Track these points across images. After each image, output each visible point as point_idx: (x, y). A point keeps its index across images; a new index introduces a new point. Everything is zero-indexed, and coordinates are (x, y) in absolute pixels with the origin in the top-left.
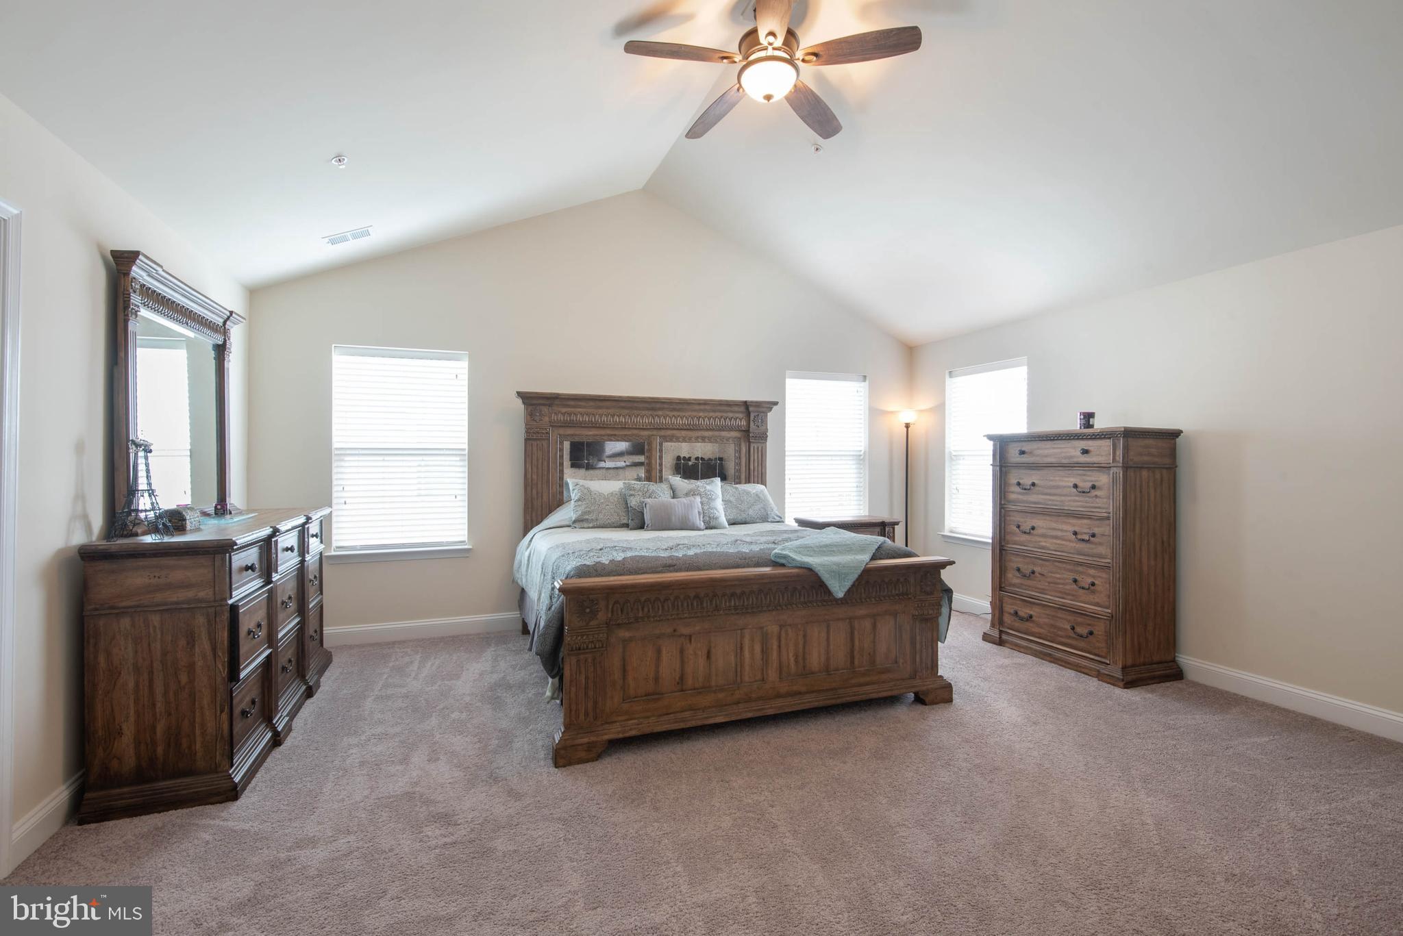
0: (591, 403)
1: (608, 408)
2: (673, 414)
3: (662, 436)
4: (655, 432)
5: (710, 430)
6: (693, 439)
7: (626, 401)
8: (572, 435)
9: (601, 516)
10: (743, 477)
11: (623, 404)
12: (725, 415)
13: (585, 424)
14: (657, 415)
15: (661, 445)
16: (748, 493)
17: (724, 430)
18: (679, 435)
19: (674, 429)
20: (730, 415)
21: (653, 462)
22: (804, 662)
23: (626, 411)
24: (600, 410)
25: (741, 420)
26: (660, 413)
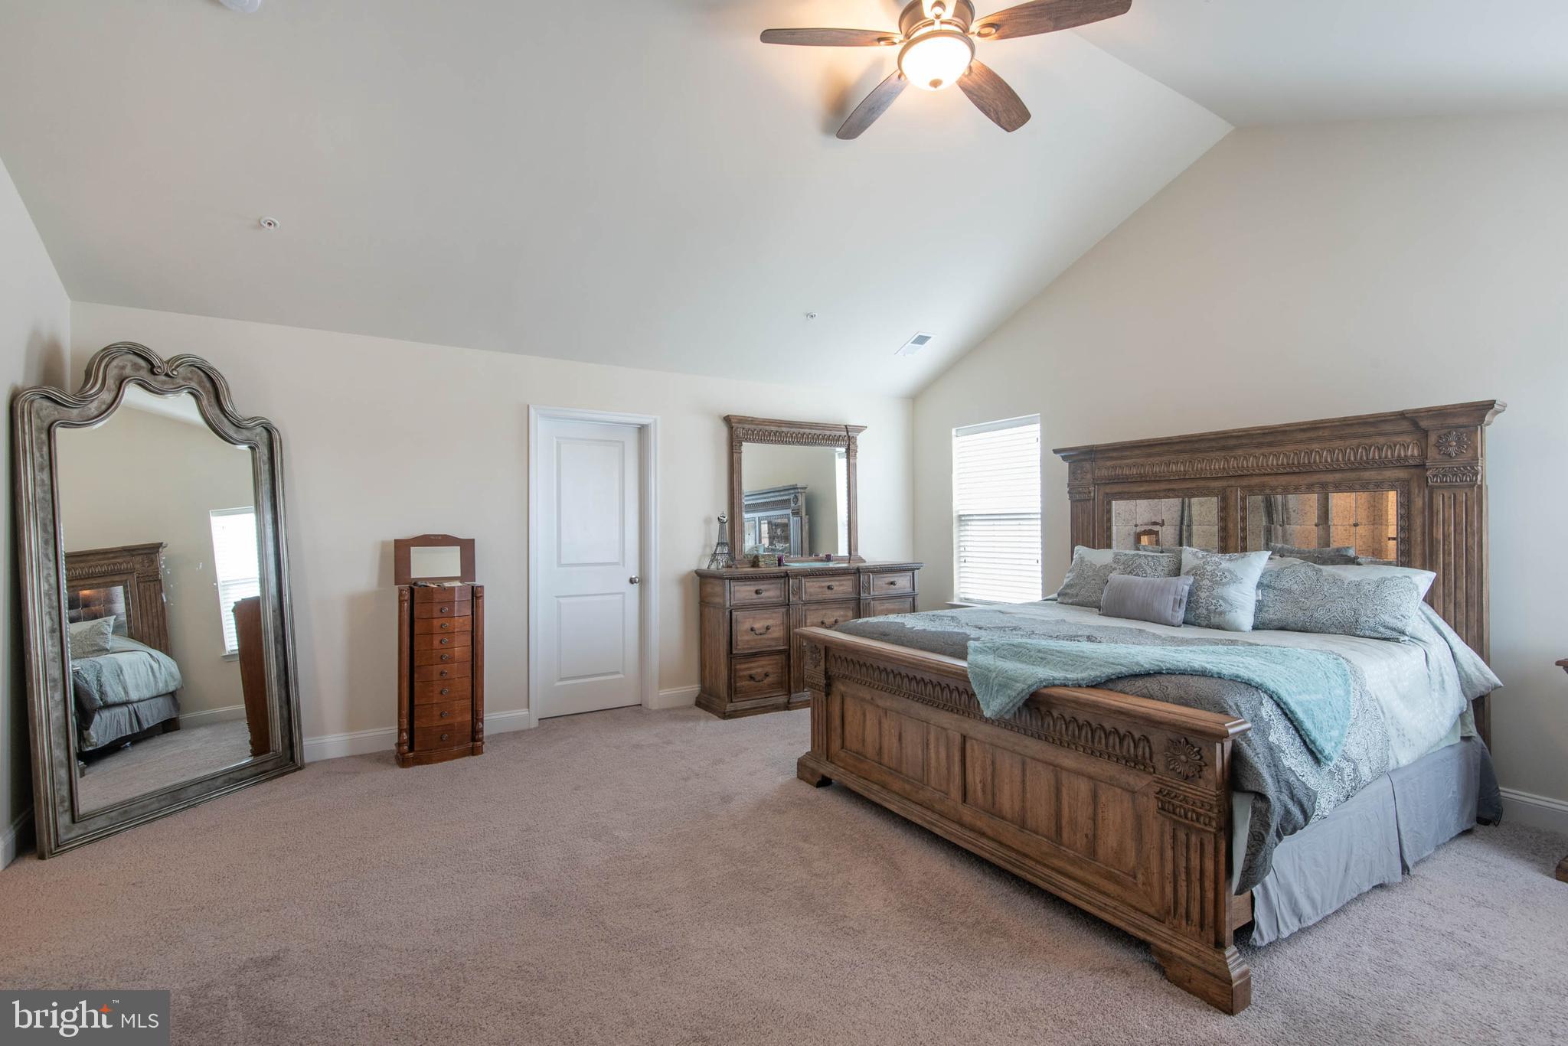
0: (1137, 452)
1: (1160, 455)
2: (1262, 451)
3: (1246, 487)
4: (1232, 482)
5: (1335, 470)
6: (1303, 489)
7: (1177, 443)
8: (1120, 493)
9: (1083, 592)
10: (1417, 551)
11: (1177, 447)
12: (1368, 441)
13: (1132, 478)
14: (1232, 457)
15: (1243, 499)
16: (1336, 581)
17: (1366, 469)
18: (1275, 483)
19: (1264, 474)
20: (1381, 440)
21: (1231, 525)
22: (993, 798)
23: (1187, 456)
24: (1151, 459)
25: (1405, 447)
26: (1240, 452)
